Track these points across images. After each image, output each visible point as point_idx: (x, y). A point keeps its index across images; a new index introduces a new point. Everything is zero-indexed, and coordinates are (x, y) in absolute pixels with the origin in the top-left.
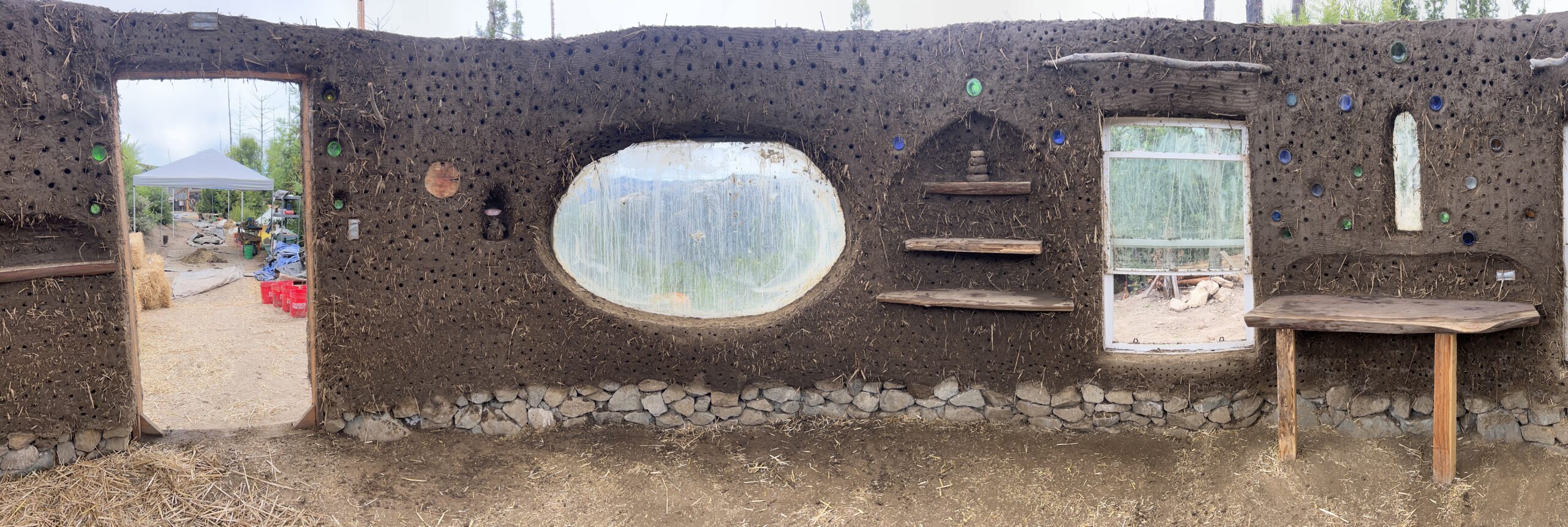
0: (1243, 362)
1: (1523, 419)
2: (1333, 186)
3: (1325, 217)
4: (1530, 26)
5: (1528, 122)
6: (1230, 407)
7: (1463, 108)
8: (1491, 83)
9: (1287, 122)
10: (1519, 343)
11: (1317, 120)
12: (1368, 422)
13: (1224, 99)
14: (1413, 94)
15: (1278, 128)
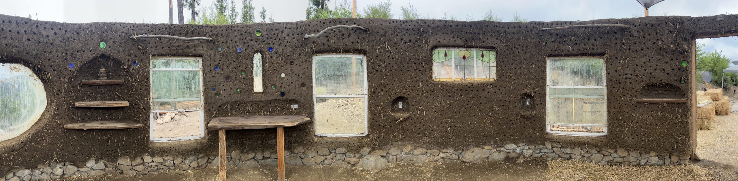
0: (201, 143)
1: (302, 156)
2: (235, 78)
3: (231, 89)
4: (302, 24)
5: (302, 55)
6: (197, 161)
7: (280, 51)
8: (290, 42)
9: (218, 57)
10: (300, 130)
11: (229, 56)
12: (248, 162)
13: (195, 50)
14: (263, 46)
15: (214, 59)
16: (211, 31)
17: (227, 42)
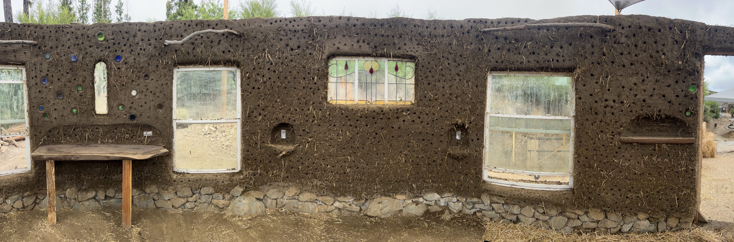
0: (27, 178)
1: (156, 197)
2: (68, 94)
3: (64, 108)
4: (162, 26)
5: (160, 67)
6: (22, 200)
7: (131, 60)
8: (144, 50)
9: (45, 66)
10: (154, 164)
11: (60, 65)
12: (87, 203)
13: (15, 56)
14: (108, 54)
15: (41, 69)
16: (36, 33)
17: (57, 47)
